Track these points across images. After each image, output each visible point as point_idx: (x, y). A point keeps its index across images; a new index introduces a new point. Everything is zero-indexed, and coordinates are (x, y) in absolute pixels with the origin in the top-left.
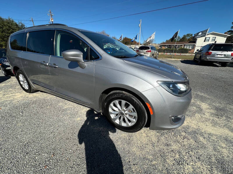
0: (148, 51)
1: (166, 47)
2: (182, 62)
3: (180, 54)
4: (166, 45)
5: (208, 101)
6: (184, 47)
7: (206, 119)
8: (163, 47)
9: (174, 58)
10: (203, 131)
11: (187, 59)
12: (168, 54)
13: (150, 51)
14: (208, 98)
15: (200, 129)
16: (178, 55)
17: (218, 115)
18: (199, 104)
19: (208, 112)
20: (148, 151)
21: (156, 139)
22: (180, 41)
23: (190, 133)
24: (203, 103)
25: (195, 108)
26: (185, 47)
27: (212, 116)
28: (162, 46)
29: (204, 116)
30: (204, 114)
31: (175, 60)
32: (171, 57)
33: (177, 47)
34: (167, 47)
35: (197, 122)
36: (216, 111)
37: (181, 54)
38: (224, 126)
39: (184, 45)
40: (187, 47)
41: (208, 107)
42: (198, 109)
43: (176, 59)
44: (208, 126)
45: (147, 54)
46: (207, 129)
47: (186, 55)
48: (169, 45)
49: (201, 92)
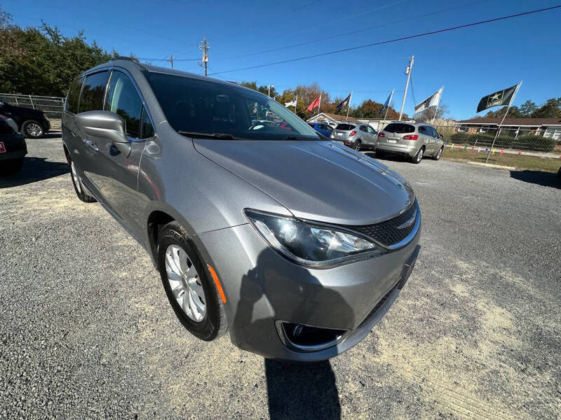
0: (411, 138)
1: (481, 131)
2: (514, 175)
3: (517, 153)
4: (480, 126)
5: (521, 306)
6: (542, 133)
7: (468, 363)
8: (470, 129)
9: (493, 161)
10: (427, 399)
11: (537, 170)
12: (479, 149)
13: (416, 138)
14: (531, 298)
15: (422, 390)
16: (511, 155)
17: (526, 361)
18: (480, 307)
19: (495, 343)
20: (207, 403)
21: (256, 377)
22: (533, 116)
23: (374, 392)
24: (499, 310)
25: (455, 316)
26: (546, 135)
27: (503, 358)
28: (469, 125)
29: (468, 351)
30: (475, 344)
31: (494, 168)
32: (484, 160)
33: (517, 132)
34: (483, 130)
35: (429, 362)
36: (528, 346)
37: (523, 153)
38: (526, 405)
39: (544, 128)
40: (552, 135)
41: (507, 324)
42: (465, 322)
43: (498, 166)
44: (458, 389)
45: (405, 144)
46: (447, 398)
47: (538, 157)
48: (492, 126)
49: (516, 272)
